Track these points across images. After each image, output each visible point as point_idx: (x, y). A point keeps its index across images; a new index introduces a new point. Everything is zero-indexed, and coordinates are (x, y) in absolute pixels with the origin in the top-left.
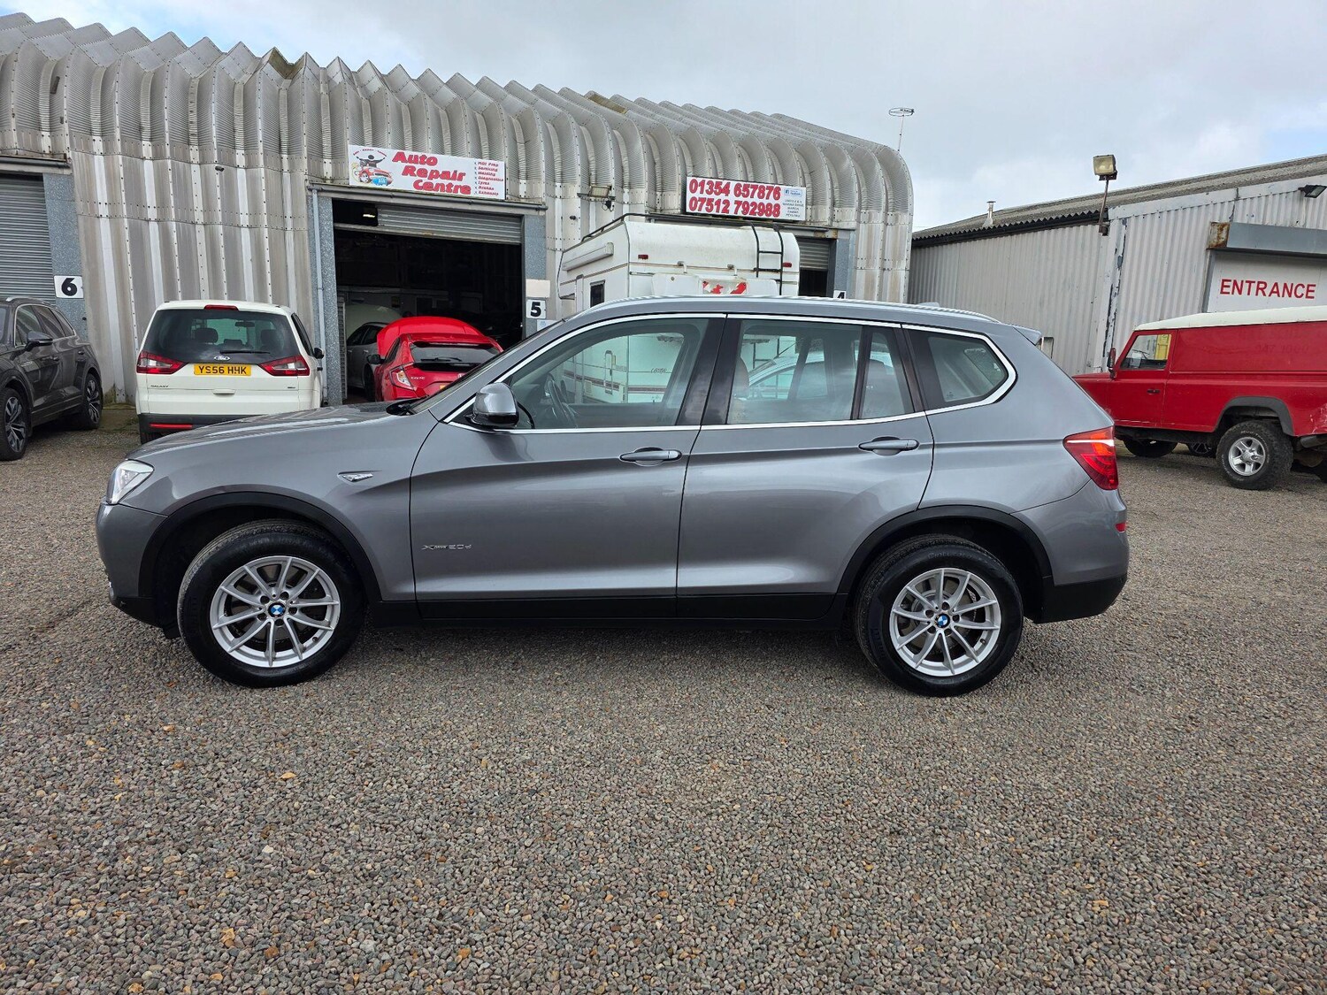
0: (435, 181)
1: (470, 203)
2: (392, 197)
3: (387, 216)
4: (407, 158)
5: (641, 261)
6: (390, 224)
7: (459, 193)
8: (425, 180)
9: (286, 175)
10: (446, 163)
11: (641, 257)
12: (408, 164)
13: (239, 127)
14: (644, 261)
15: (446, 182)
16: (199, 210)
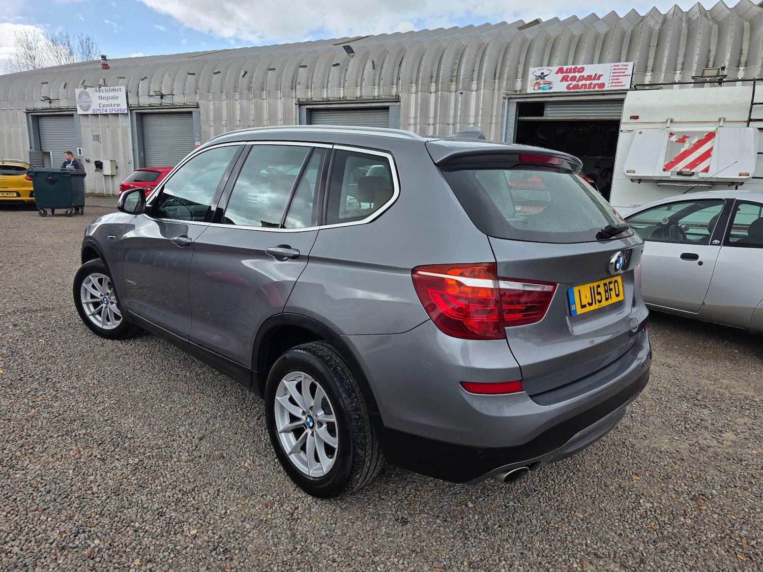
0: (580, 83)
1: (604, 94)
2: (552, 97)
3: (550, 109)
4: (565, 70)
5: (632, 121)
6: (550, 114)
7: (597, 89)
8: (574, 83)
9: (496, 91)
10: (590, 70)
11: (632, 117)
12: (565, 74)
13: (477, 68)
14: (635, 121)
15: (588, 82)
16: (451, 117)
